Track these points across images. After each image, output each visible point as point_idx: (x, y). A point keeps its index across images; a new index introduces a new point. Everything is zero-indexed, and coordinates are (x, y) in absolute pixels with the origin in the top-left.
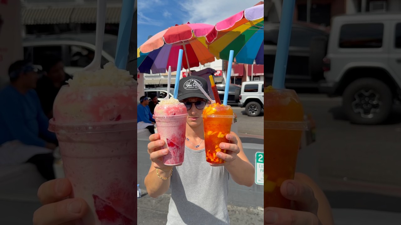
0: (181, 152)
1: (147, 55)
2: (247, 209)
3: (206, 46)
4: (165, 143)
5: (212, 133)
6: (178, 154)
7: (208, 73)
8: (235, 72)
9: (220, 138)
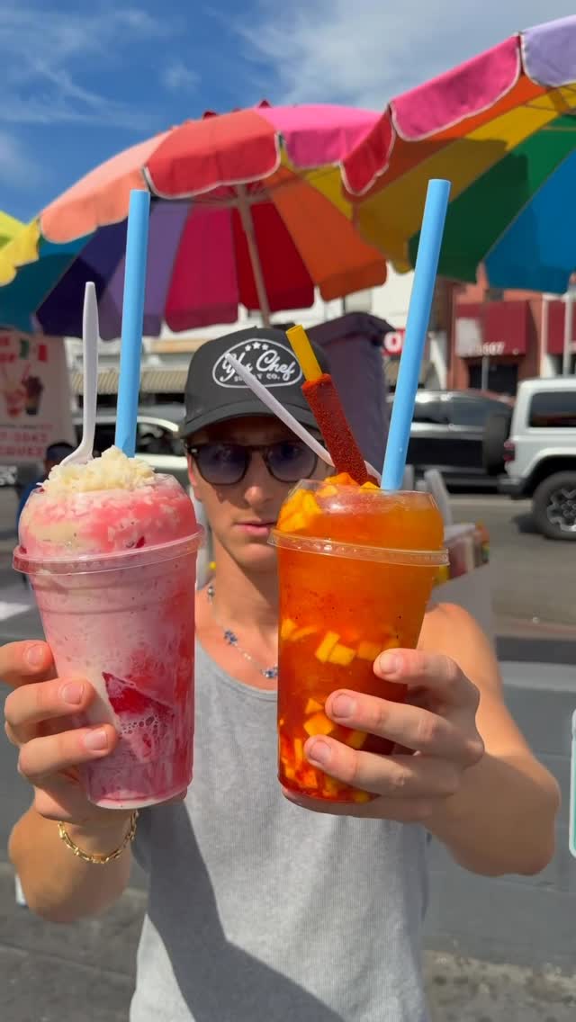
0: (180, 735)
1: (77, 252)
2: (529, 973)
3: (346, 208)
4: (93, 697)
5: (295, 631)
6: (170, 746)
7: (352, 335)
8: (488, 337)
9: (330, 667)
